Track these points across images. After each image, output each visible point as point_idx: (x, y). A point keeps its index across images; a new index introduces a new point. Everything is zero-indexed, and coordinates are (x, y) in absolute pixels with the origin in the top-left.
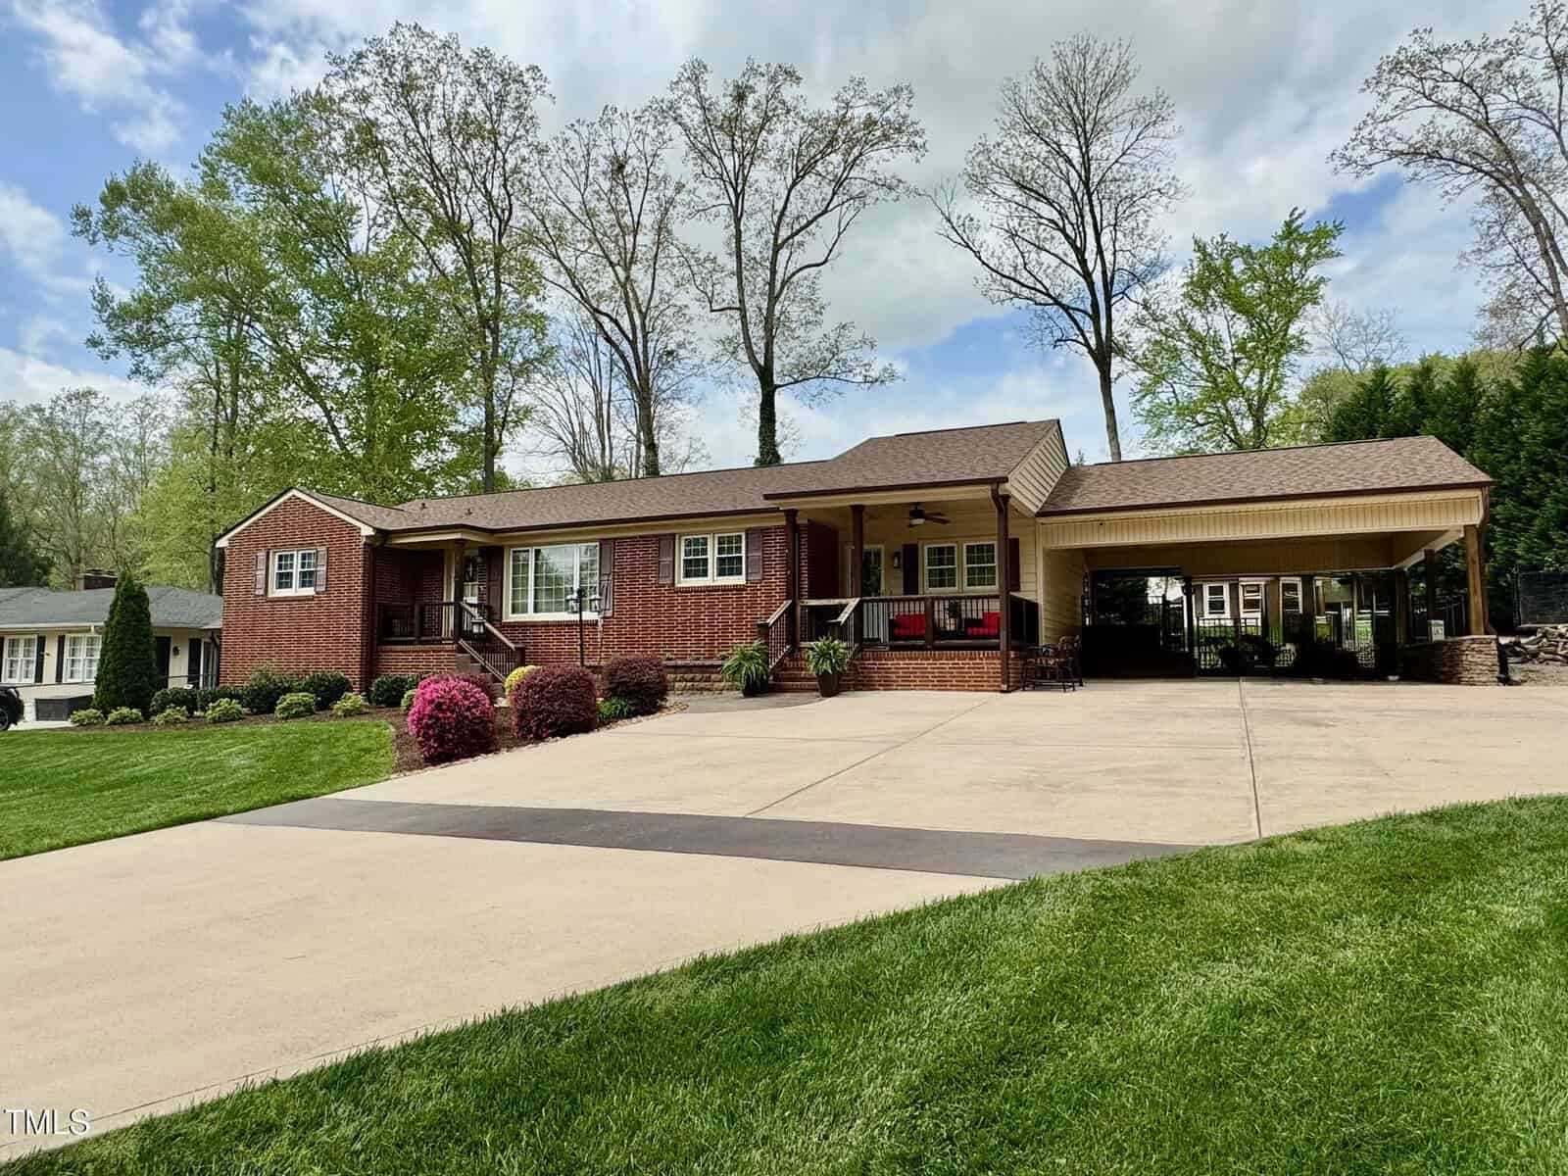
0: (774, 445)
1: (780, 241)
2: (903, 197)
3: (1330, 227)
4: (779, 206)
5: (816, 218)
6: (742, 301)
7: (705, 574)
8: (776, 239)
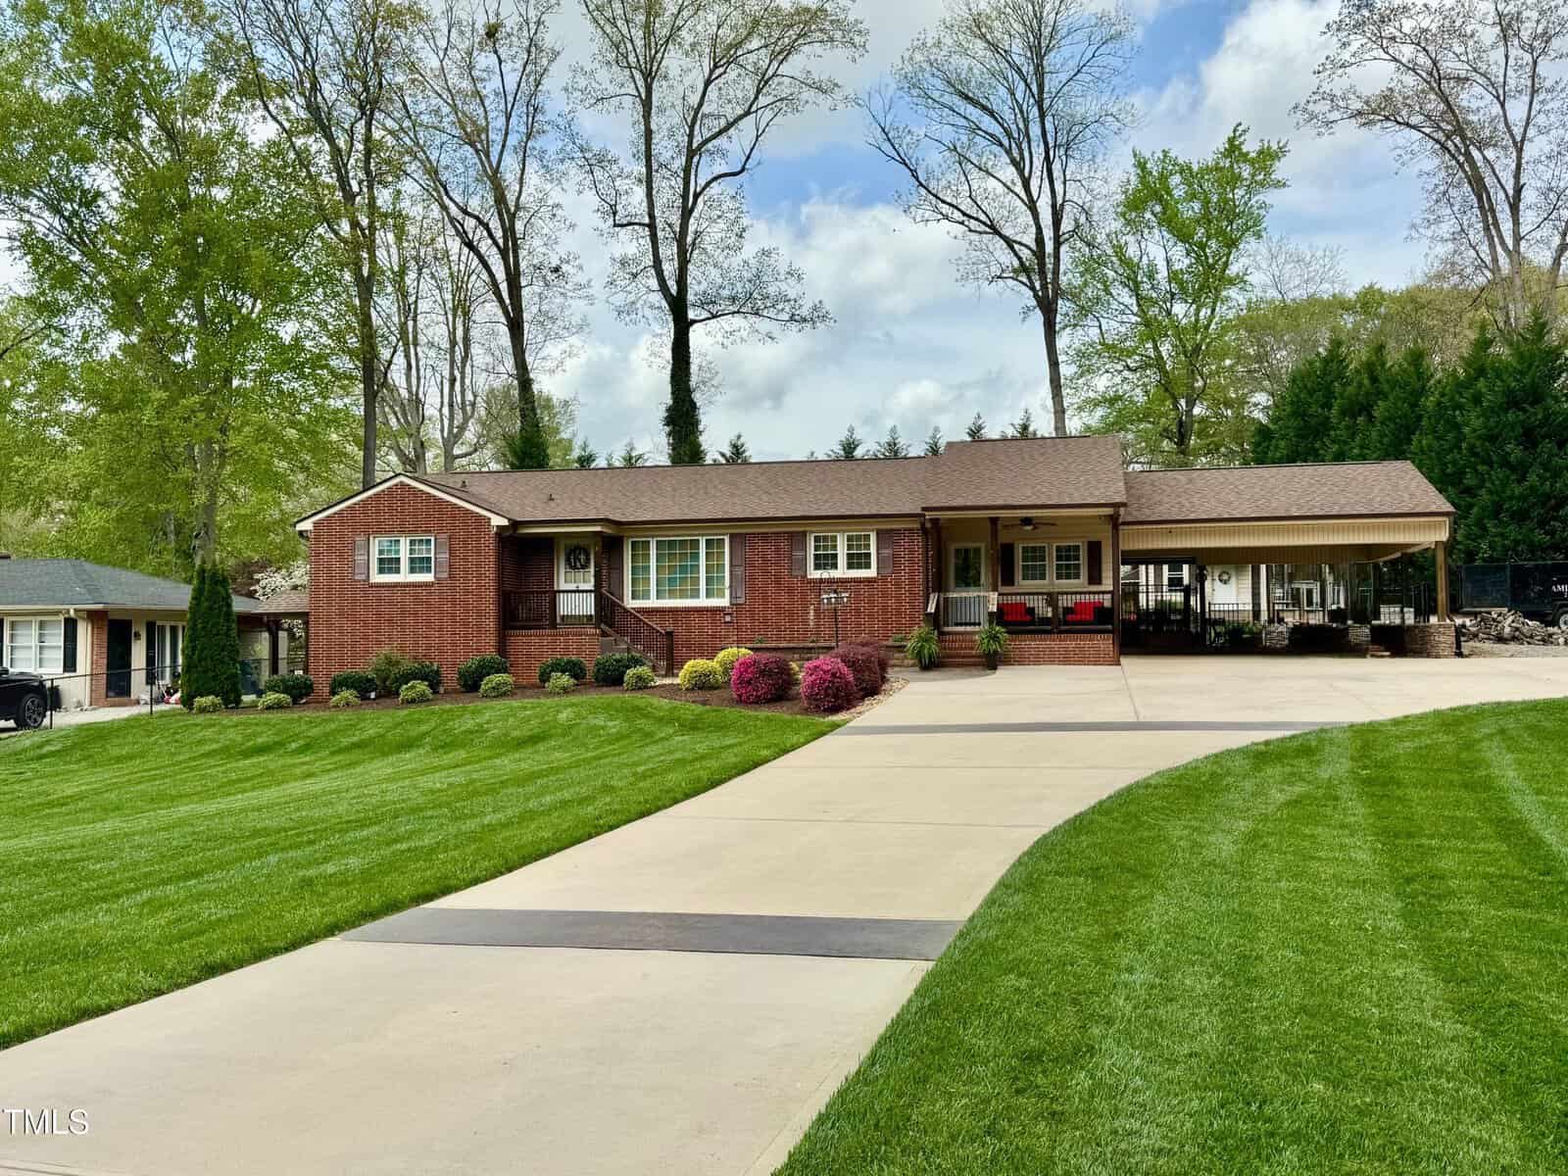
0: (689, 391)
1: (695, 145)
2: (841, 107)
3: (1275, 147)
4: (694, 100)
5: (736, 121)
6: (652, 216)
7: (835, 566)
8: (690, 142)
